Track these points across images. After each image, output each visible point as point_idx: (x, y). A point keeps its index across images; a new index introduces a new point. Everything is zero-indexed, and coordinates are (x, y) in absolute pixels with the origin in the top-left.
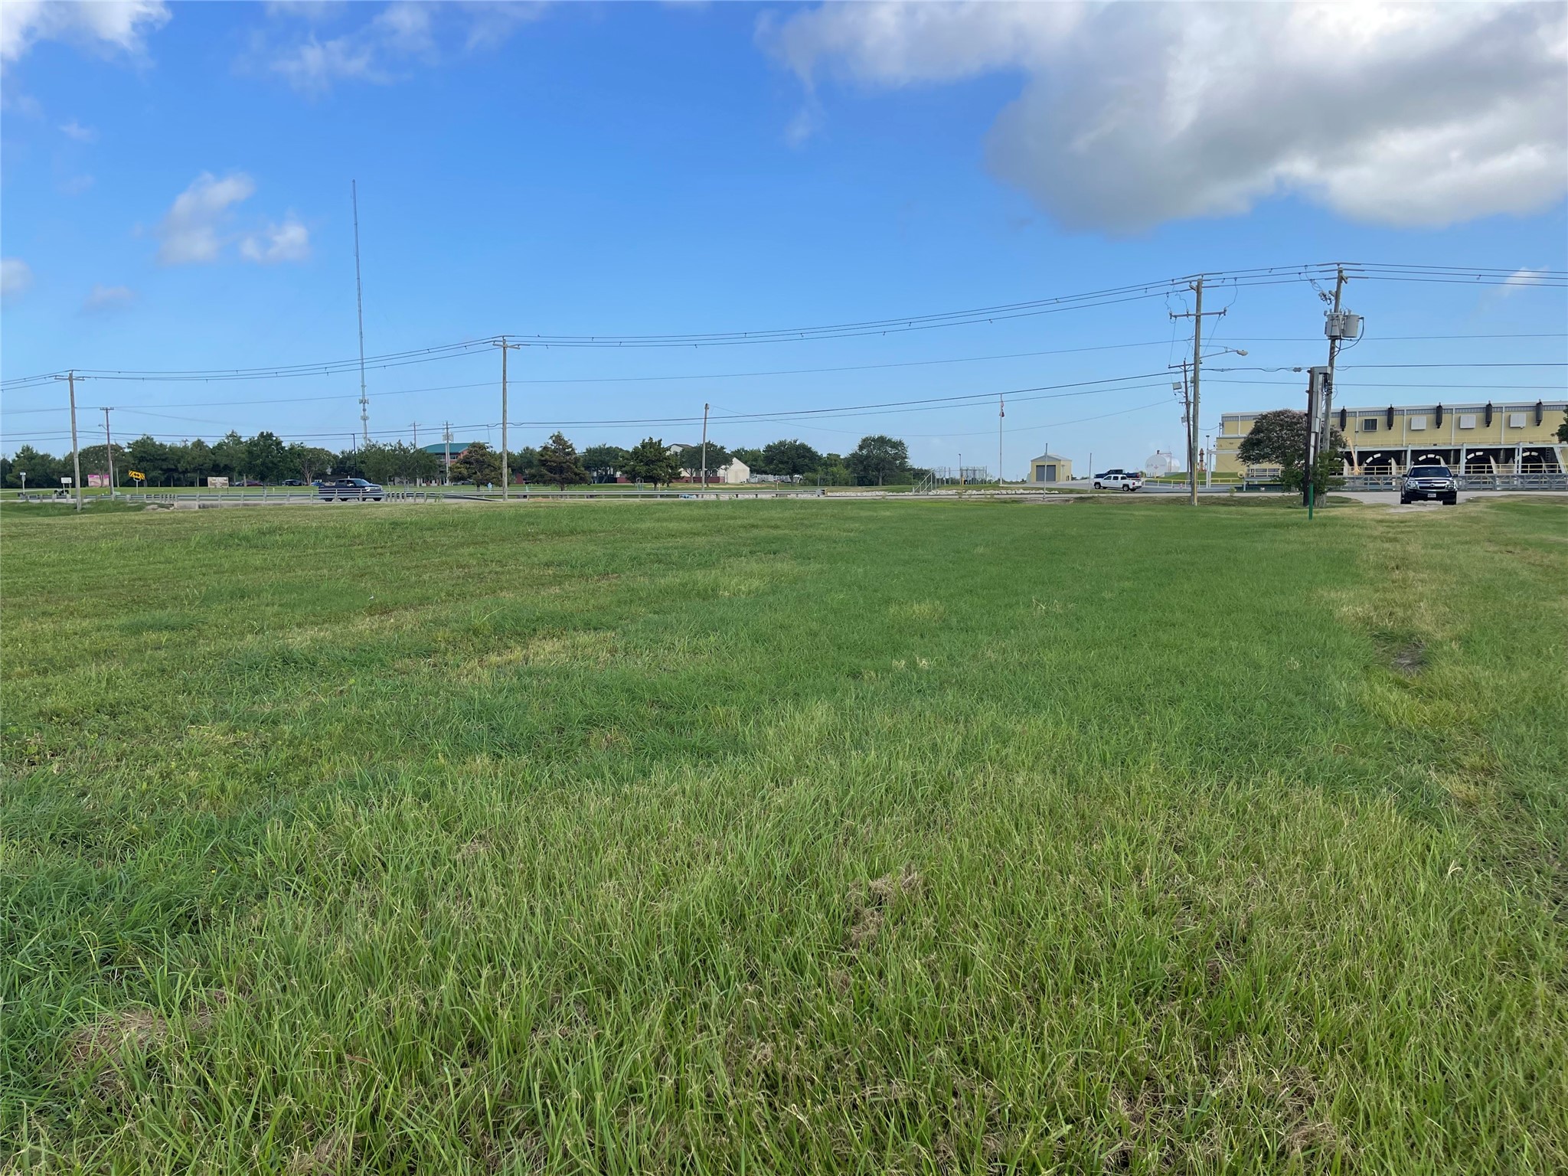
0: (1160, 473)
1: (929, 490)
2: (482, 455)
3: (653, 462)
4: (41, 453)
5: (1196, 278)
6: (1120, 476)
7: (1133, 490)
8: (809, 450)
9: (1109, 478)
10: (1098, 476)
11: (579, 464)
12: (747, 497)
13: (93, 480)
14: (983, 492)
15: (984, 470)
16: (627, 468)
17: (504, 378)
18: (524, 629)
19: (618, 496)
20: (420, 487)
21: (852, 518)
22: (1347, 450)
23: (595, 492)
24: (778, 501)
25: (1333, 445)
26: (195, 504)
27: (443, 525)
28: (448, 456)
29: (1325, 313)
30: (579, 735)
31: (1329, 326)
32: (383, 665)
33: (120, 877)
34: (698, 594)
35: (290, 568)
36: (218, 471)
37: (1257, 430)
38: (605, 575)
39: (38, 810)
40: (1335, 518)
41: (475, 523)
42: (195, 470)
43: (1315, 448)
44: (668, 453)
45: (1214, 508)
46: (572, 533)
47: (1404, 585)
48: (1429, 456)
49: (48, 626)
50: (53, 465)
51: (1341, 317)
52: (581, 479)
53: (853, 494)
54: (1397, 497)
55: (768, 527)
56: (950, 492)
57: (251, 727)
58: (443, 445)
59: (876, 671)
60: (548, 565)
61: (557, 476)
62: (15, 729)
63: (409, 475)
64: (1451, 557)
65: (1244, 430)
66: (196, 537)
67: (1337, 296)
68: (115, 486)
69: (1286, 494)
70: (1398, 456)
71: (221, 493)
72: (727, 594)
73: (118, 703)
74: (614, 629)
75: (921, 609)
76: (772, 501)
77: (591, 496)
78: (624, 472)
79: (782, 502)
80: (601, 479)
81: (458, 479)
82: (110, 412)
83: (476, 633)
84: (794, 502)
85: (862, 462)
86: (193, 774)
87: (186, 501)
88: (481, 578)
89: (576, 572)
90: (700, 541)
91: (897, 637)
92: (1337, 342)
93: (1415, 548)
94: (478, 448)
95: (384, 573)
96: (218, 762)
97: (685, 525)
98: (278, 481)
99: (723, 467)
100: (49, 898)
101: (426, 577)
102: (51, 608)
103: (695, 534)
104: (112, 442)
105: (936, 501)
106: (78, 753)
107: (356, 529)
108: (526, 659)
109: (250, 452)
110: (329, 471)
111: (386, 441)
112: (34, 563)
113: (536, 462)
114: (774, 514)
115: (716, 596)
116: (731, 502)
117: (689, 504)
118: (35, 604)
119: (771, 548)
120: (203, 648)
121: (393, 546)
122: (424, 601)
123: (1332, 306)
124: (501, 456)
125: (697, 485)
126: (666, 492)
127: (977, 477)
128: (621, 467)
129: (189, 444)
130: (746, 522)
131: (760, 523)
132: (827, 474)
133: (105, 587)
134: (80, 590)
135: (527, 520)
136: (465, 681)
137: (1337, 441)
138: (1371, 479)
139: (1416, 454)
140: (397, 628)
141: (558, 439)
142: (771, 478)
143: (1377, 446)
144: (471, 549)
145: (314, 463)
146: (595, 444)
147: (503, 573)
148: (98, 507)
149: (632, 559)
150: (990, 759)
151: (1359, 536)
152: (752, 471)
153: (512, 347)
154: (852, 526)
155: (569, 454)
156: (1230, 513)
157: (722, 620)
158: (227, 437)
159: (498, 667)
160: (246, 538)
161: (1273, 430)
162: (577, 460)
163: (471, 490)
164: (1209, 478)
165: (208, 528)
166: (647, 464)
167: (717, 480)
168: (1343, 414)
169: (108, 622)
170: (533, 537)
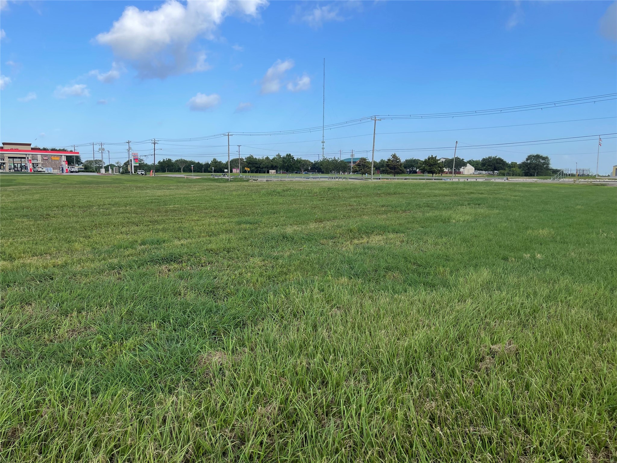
1: (560, 178)
2: (365, 163)
3: (432, 165)
4: (219, 161)
8: (502, 160)
11: (402, 166)
12: (472, 180)
13: (234, 171)
14: (587, 180)
15: (589, 170)
16: (421, 168)
17: (374, 132)
18: (369, 231)
19: (417, 179)
20: (341, 175)
21: (519, 191)
23: (407, 177)
24: (485, 182)
26: (265, 180)
27: (346, 190)
28: (352, 163)
30: (383, 273)
32: (316, 241)
33: (222, 307)
34: (442, 221)
35: (292, 204)
36: (273, 168)
38: (405, 211)
39: (202, 282)
41: (358, 189)
42: (266, 167)
44: (439, 162)
46: (395, 194)
49: (214, 220)
50: (222, 165)
52: (402, 172)
53: (522, 180)
55: (478, 193)
56: (570, 180)
57: (269, 260)
58: (350, 159)
59: (515, 258)
60: (383, 206)
61: (393, 171)
62: (198, 254)
63: (337, 170)
66: (263, 191)
68: (241, 173)
71: (273, 176)
72: (454, 221)
73: (230, 248)
74: (404, 233)
75: (544, 232)
76: (482, 182)
77: (406, 179)
78: (420, 170)
79: (487, 183)
80: (410, 172)
81: (355, 172)
82: (240, 147)
83: (351, 231)
84: (493, 183)
85: (527, 166)
86: (249, 274)
87: (262, 178)
88: (357, 210)
89: (393, 210)
90: (446, 198)
91: (529, 244)
94: (363, 160)
95: (322, 207)
96: (257, 270)
97: (441, 192)
98: (292, 172)
99: (463, 167)
100: (200, 311)
101: (337, 209)
102: (215, 214)
103: (445, 195)
104: (240, 157)
105: (562, 184)
106: (216, 264)
107: (315, 190)
108: (368, 242)
109: (283, 161)
110: (310, 168)
111: (330, 157)
112: (212, 199)
113: (385, 165)
114: (482, 188)
115: (449, 222)
116: (464, 183)
117: (445, 183)
118: (211, 213)
119: (477, 203)
120: (259, 231)
121: (327, 197)
122: (335, 218)
124: (371, 163)
125: (451, 175)
126: (437, 178)
127: (585, 173)
128: (419, 167)
129: (264, 158)
130: (470, 191)
131: (475, 192)
132: (510, 171)
133: (233, 208)
134: (225, 209)
135: (378, 188)
136: (344, 249)
140: (324, 227)
141: (394, 156)
142: (484, 172)
144: (355, 199)
145: (305, 165)
146: (409, 158)
147: (365, 209)
148: (235, 180)
149: (416, 205)
150: (561, 301)
152: (475, 169)
153: (378, 120)
154: (517, 194)
155: (398, 162)
157: (450, 232)
158: (276, 156)
159: (357, 245)
160: (279, 193)
162: (401, 164)
163: (360, 176)
165: (267, 189)
166: (430, 166)
167: (459, 173)
169: (232, 220)
170: (378, 195)
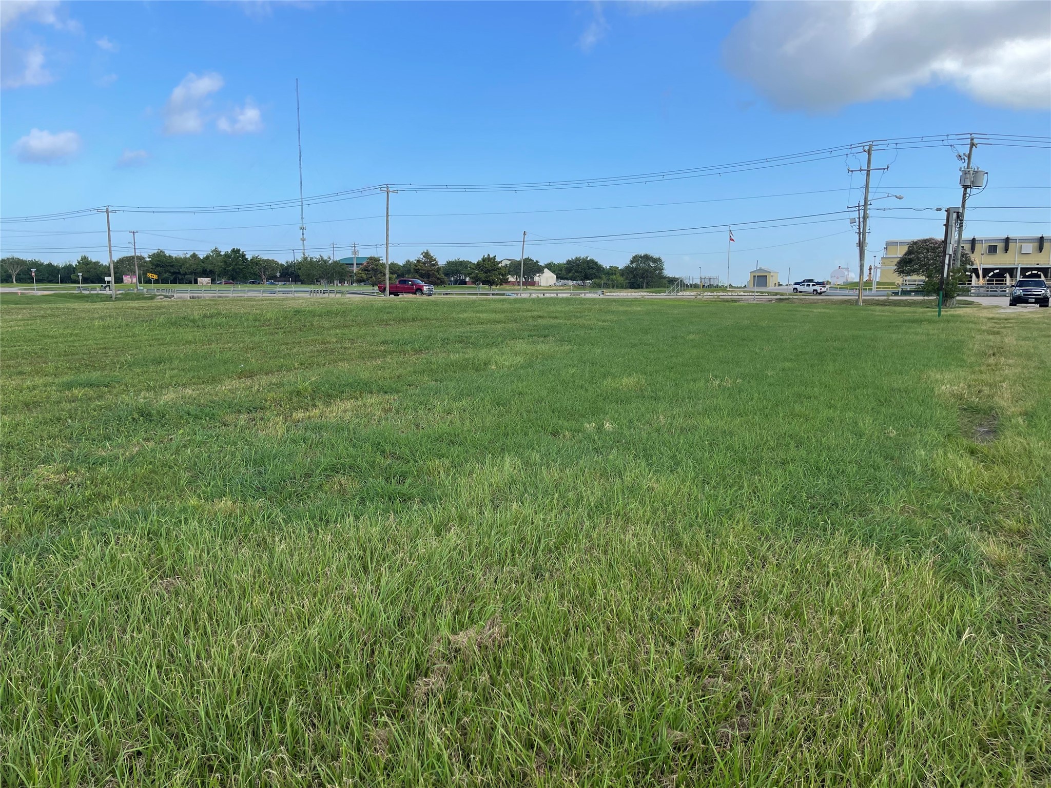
0: (840, 282)
1: (678, 291)
2: (376, 265)
3: (490, 271)
4: (94, 261)
5: (868, 144)
6: (811, 284)
7: (820, 293)
8: (596, 263)
9: (804, 285)
10: (796, 284)
11: (441, 272)
12: (551, 295)
13: (127, 279)
14: (715, 293)
15: (717, 279)
16: (473, 275)
17: (387, 213)
18: (334, 393)
19: (464, 294)
20: (337, 286)
21: (613, 312)
22: (974, 267)
23: (449, 291)
24: (570, 299)
25: (963, 263)
26: (187, 296)
28: (355, 265)
29: (961, 168)
31: (963, 179)
32: (213, 419)
34: (474, 367)
36: (205, 274)
37: (909, 252)
40: (959, 316)
42: (191, 273)
43: (949, 265)
44: (500, 265)
45: (872, 307)
47: (996, 367)
48: (1034, 272)
50: (101, 269)
51: (971, 172)
52: (441, 282)
53: (625, 294)
54: (1007, 300)
55: (550, 317)
56: (692, 294)
57: (80, 468)
58: (352, 258)
59: (571, 432)
63: (329, 278)
64: (1035, 348)
65: (901, 252)
67: (969, 157)
68: (140, 282)
69: (926, 298)
70: (1012, 272)
71: (204, 289)
72: (493, 367)
74: (399, 393)
76: (567, 299)
77: (447, 294)
78: (471, 278)
79: (573, 299)
80: (456, 282)
81: (360, 281)
82: (136, 234)
85: (632, 272)
87: (182, 293)
89: (400, 349)
91: (600, 404)
92: (968, 190)
93: (1010, 340)
94: (374, 260)
98: (244, 281)
99: (538, 275)
104: (138, 255)
105: (679, 300)
108: (321, 415)
109: (225, 262)
110: (278, 275)
111: (315, 255)
113: (412, 270)
115: (485, 369)
123: (966, 164)
124: (386, 265)
125: (517, 287)
126: (496, 292)
127: (712, 283)
128: (469, 274)
129: (188, 256)
130: (538, 314)
131: (546, 315)
132: (608, 280)
136: (264, 433)
137: (966, 260)
138: (991, 288)
139: (1024, 270)
140: (250, 388)
141: (427, 255)
142: (570, 282)
143: (997, 264)
145: (267, 269)
146: (452, 259)
148: (127, 297)
151: (971, 329)
152: (557, 278)
153: (393, 192)
155: (434, 265)
156: (883, 311)
157: (478, 387)
158: (212, 252)
159: (297, 422)
161: (921, 252)
162: (439, 269)
164: (874, 286)
166: (486, 273)
167: (533, 284)
168: (973, 241)
169: (56, 380)
170: (386, 323)
